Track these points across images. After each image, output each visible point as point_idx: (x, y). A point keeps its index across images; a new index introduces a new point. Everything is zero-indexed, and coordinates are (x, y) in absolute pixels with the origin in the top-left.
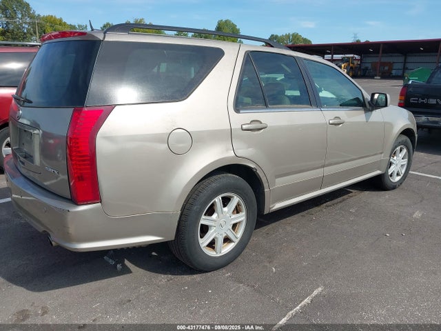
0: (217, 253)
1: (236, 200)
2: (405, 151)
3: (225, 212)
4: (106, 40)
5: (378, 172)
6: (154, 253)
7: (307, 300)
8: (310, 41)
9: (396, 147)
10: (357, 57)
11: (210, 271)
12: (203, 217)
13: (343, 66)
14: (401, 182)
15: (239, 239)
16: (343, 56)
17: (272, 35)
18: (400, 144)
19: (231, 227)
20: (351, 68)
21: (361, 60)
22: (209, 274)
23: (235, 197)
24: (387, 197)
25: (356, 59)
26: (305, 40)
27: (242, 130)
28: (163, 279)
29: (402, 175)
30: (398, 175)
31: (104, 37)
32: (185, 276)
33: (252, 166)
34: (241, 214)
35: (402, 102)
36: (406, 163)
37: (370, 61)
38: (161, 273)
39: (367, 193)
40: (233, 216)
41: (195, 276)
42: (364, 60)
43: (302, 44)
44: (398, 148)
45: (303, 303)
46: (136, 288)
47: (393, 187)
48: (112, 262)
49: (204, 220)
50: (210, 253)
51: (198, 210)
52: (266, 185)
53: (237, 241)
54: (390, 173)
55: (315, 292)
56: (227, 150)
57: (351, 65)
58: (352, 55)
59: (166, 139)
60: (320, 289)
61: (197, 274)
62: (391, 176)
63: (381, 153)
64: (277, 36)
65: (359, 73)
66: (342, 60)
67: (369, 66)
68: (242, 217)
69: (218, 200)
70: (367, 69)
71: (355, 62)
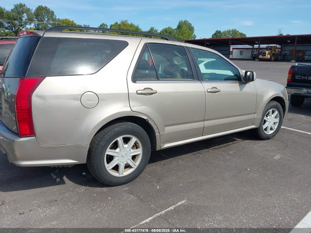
0: (120, 174)
1: (134, 139)
2: (276, 112)
3: (126, 147)
4: (44, 36)
5: (253, 127)
6: (84, 173)
7: (172, 208)
8: (245, 35)
9: (268, 109)
10: (278, 46)
11: (114, 186)
12: (108, 149)
13: (267, 52)
14: (274, 135)
15: (137, 166)
16: (268, 45)
17: (217, 31)
18: (271, 107)
19: (131, 158)
20: (274, 54)
21: (281, 48)
22: (114, 188)
23: (133, 138)
24: (261, 144)
25: (277, 48)
26: (241, 34)
27: (137, 94)
28: (83, 189)
29: (275, 130)
30: (271, 129)
31: (43, 35)
32: (98, 188)
33: (145, 118)
34: (138, 149)
35: (290, 78)
36: (278, 121)
37: (288, 49)
38: (83, 185)
39: (247, 141)
40: (132, 151)
41: (104, 188)
42: (283, 49)
43: (239, 37)
44: (271, 111)
45: (168, 209)
46: (63, 193)
47: (268, 138)
48: (55, 177)
49: (109, 152)
50: (115, 174)
51: (103, 145)
52: (156, 131)
53: (135, 167)
54: (264, 128)
55: (180, 203)
56: (126, 106)
57: (273, 52)
58: (275, 45)
59: (80, 98)
60: (184, 202)
61: (105, 187)
62: (266, 129)
63: (255, 113)
64: (220, 32)
65: (279, 58)
66: (267, 49)
67: (288, 52)
68: (139, 151)
69: (120, 139)
70: (286, 55)
71: (277, 50)
